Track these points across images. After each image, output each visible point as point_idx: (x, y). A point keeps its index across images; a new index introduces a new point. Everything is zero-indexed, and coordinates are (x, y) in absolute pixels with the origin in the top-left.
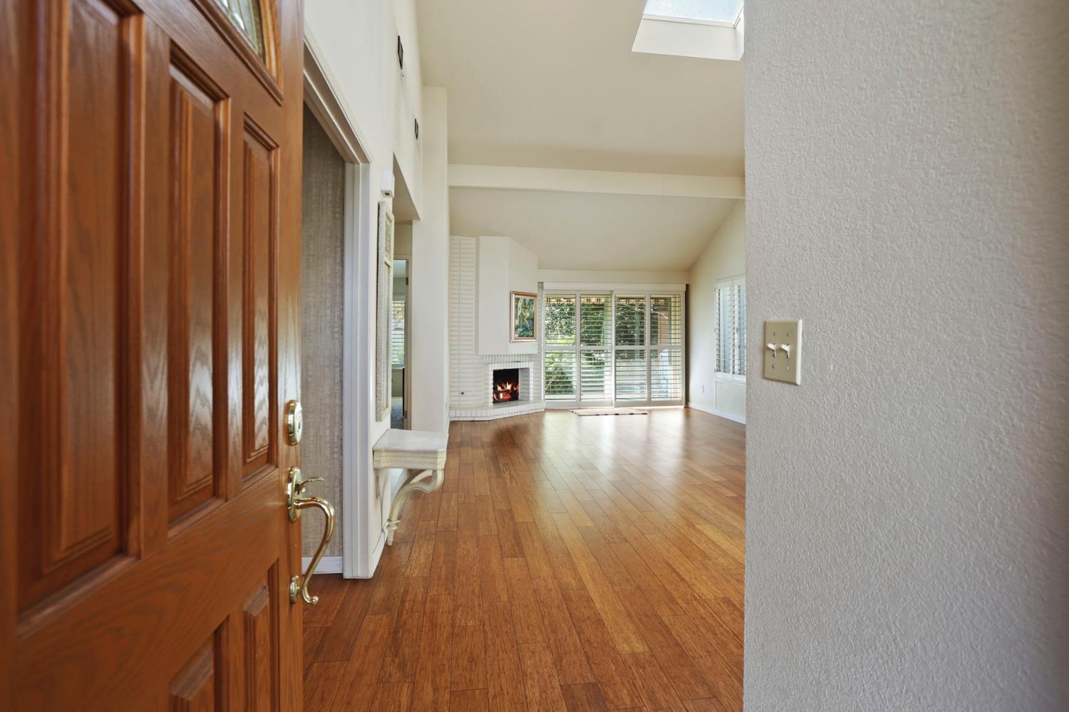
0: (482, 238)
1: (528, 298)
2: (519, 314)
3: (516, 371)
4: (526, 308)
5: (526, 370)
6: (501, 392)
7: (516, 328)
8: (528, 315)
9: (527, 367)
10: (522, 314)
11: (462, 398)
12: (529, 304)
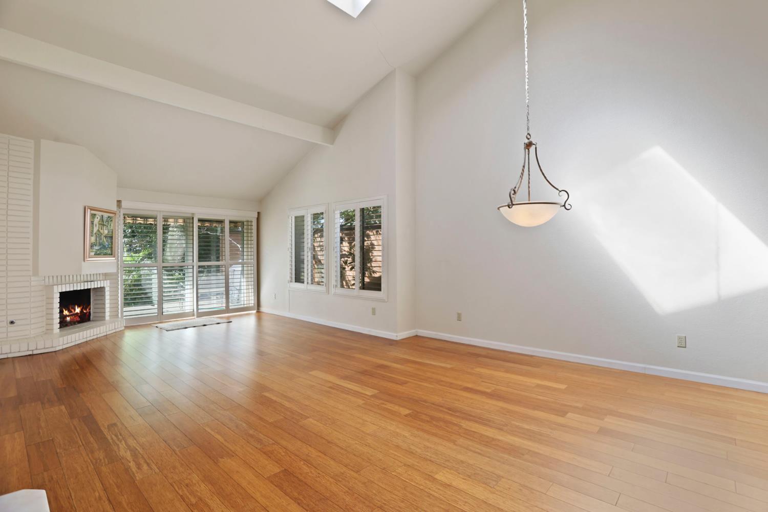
0: (44, 142)
1: (106, 215)
2: (95, 230)
3: (88, 291)
4: (104, 225)
5: (101, 289)
6: (68, 316)
7: (92, 246)
8: (106, 232)
9: (102, 286)
10: (98, 231)
11: (12, 328)
12: (107, 221)
